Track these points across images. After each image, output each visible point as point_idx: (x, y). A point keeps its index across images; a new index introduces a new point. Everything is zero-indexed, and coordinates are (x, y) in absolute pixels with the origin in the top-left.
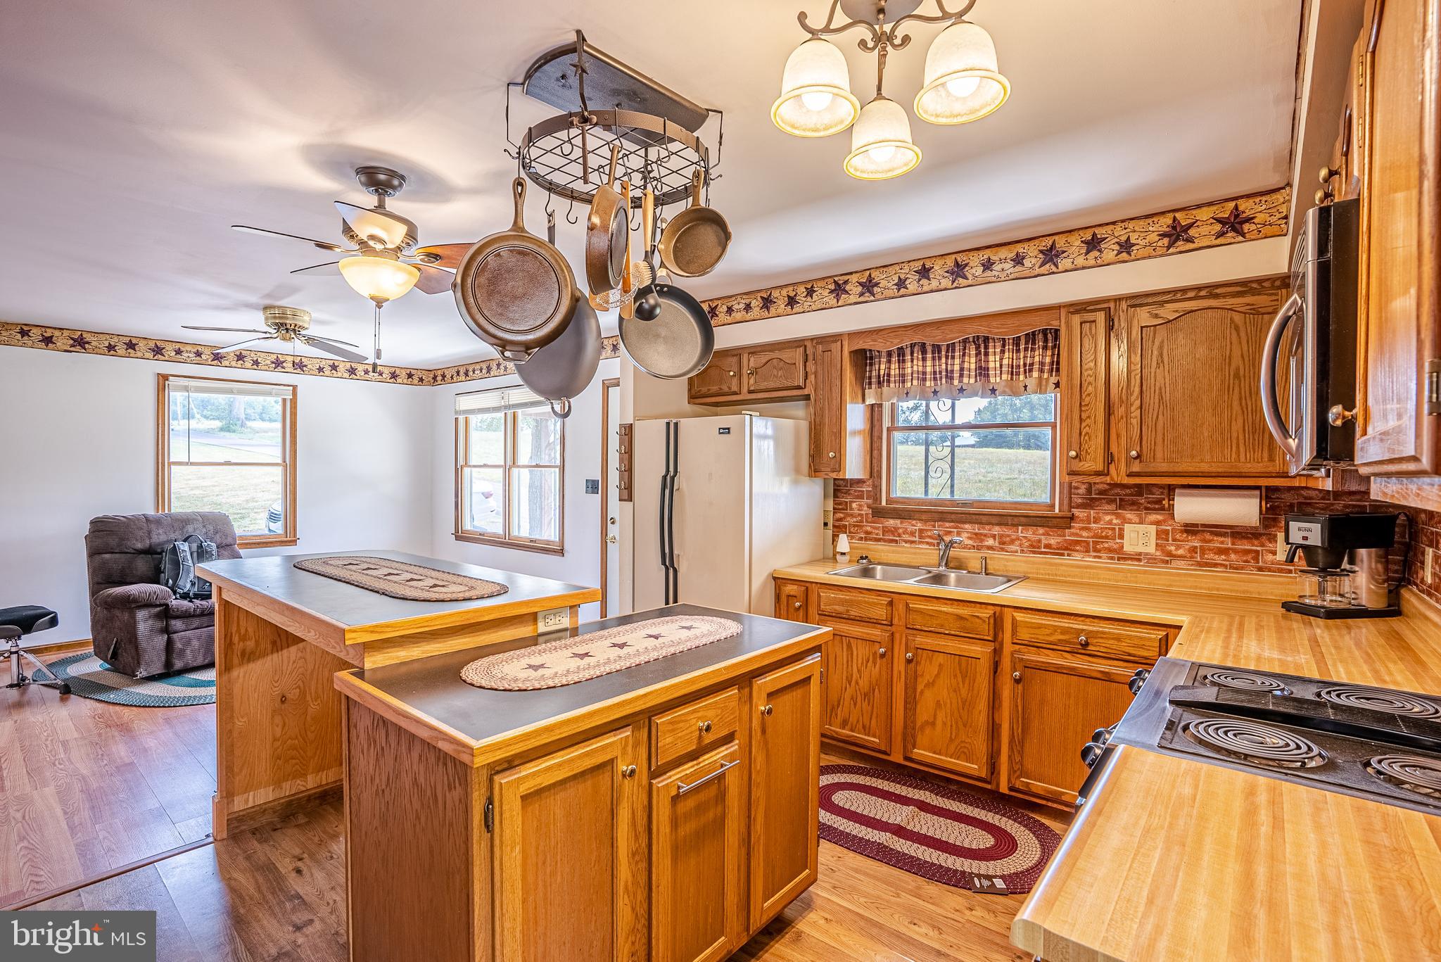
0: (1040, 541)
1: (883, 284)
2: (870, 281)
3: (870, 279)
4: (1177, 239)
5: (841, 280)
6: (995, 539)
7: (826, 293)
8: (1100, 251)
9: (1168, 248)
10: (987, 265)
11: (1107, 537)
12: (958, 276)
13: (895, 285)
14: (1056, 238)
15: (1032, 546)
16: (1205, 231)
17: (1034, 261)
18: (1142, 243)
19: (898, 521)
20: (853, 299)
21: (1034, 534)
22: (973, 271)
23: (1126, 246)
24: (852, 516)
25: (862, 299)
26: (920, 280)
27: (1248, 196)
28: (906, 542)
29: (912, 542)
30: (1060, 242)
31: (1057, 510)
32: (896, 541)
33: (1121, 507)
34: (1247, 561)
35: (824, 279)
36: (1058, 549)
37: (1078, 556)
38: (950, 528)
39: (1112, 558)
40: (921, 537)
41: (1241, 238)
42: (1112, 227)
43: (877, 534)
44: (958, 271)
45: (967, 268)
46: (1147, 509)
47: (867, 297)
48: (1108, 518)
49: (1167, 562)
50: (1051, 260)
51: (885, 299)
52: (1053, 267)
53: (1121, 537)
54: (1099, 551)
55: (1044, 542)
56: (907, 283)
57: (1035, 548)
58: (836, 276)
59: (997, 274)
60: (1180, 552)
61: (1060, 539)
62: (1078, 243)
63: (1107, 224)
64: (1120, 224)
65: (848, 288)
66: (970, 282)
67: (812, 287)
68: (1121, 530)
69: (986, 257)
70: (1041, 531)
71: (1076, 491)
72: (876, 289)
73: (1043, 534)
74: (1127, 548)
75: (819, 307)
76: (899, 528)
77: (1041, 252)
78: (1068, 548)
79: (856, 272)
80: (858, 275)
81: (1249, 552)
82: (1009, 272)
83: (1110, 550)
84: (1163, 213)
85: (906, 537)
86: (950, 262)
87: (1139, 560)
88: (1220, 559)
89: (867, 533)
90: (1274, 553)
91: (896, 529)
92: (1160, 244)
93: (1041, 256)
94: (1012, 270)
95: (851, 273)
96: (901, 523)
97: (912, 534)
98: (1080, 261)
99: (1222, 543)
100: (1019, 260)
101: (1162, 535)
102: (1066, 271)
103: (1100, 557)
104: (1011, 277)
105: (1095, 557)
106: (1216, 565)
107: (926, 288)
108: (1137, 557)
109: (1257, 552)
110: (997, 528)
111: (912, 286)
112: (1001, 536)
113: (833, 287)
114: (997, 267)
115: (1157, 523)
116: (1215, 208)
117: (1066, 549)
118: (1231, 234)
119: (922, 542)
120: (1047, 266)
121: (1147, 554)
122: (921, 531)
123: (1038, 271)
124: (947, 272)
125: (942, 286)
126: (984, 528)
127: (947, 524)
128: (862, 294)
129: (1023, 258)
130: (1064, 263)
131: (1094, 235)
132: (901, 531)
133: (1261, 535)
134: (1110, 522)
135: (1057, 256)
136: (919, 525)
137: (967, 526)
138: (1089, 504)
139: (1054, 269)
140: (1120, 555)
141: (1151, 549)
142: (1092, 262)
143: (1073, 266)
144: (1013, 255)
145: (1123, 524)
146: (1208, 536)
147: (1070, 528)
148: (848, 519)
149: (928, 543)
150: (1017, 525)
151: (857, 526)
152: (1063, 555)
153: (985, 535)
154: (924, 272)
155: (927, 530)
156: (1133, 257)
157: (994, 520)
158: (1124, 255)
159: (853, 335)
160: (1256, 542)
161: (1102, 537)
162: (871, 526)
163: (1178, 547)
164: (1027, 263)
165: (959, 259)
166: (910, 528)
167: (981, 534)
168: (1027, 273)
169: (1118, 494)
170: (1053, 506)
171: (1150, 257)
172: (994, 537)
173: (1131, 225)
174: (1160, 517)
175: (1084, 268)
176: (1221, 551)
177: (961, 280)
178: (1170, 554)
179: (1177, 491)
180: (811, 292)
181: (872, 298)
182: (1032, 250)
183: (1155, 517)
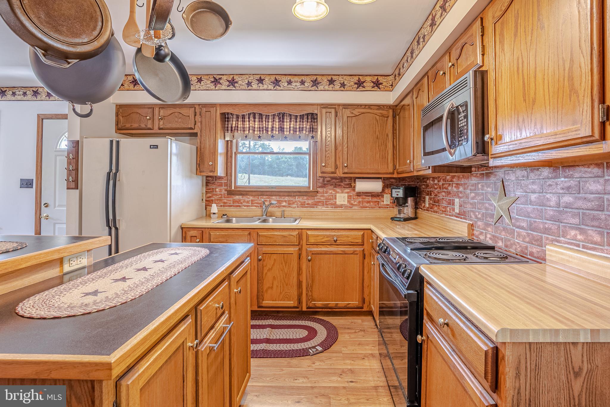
0: (305, 202)
1: (240, 82)
2: (233, 80)
3: (233, 79)
4: (360, 86)
5: (217, 77)
6: (286, 202)
7: (209, 82)
8: (334, 85)
9: (357, 88)
10: (290, 83)
11: (330, 199)
12: (276, 85)
13: (246, 84)
14: (318, 76)
15: (302, 204)
16: (368, 85)
17: (309, 84)
18: (349, 85)
19: (241, 197)
20: (224, 87)
21: (302, 199)
22: (283, 84)
23: (343, 85)
24: (216, 195)
25: (228, 88)
26: (258, 84)
27: (381, 76)
28: (245, 206)
29: (248, 206)
30: (319, 78)
31: (311, 189)
32: (240, 206)
33: (335, 187)
34: (376, 205)
35: (208, 75)
36: (312, 205)
37: (320, 207)
38: (266, 198)
39: (332, 207)
40: (252, 203)
41: (379, 90)
42: (338, 76)
43: (230, 203)
44: (276, 83)
45: (280, 82)
46: (344, 187)
47: (231, 87)
48: (330, 191)
49: (351, 207)
50: (315, 85)
51: (241, 90)
52: (316, 88)
53: (336, 199)
54: (327, 205)
55: (306, 202)
56: (252, 84)
57: (303, 205)
58: (215, 75)
59: (293, 87)
60: (355, 203)
61: (313, 201)
62: (326, 80)
63: (336, 75)
64: (341, 76)
65: (221, 81)
66: (282, 88)
67: (201, 78)
68: (336, 196)
69: (289, 79)
70: (305, 198)
71: (319, 181)
72: (236, 85)
73: (306, 199)
74: (338, 203)
75: (205, 88)
76: (241, 200)
77: (312, 81)
78: (316, 204)
79: (226, 75)
80: (227, 76)
81: (376, 201)
82: (298, 87)
83: (332, 204)
84: (355, 75)
85: (245, 204)
86: (273, 78)
87: (342, 207)
88: (367, 205)
89: (225, 203)
90: (383, 202)
91: (240, 200)
92: (354, 86)
93: (312, 83)
94: (300, 86)
95: (223, 75)
96: (242, 197)
97: (248, 202)
98: (327, 88)
99: (368, 199)
100: (303, 83)
101: (349, 197)
102: (321, 90)
103: (328, 207)
104: (300, 89)
105: (326, 207)
106: (366, 207)
107: (261, 88)
108: (341, 206)
109: (378, 201)
110: (287, 197)
111: (255, 86)
112: (289, 201)
113: (213, 80)
114: (294, 84)
115: (348, 193)
116: (371, 77)
117: (316, 205)
118: (376, 87)
119: (253, 206)
120: (314, 87)
121: (344, 205)
122: (252, 200)
123: (310, 89)
124: (271, 82)
125: (269, 88)
126: (281, 198)
127: (265, 197)
128: (228, 86)
129: (304, 82)
130: (321, 87)
131: (332, 78)
132: (242, 201)
133: (380, 195)
134: (331, 193)
135: (318, 84)
136: (251, 198)
137: (274, 197)
138: (324, 186)
139: (317, 89)
140: (335, 206)
141: (346, 203)
142: (331, 89)
143: (324, 89)
144: (300, 80)
145: (336, 194)
146: (364, 197)
147: (316, 196)
148: (214, 196)
149: (255, 206)
150: (295, 196)
151: (219, 200)
152: (314, 207)
153: (282, 201)
154: (261, 81)
155: (255, 200)
156: (345, 90)
157: (286, 194)
158: (342, 88)
159: (221, 105)
160: (378, 198)
161: (329, 199)
162: (226, 200)
163: (355, 201)
164: (306, 84)
165: (277, 78)
166: (247, 200)
167: (280, 201)
168: (306, 89)
169: (334, 182)
170: (310, 187)
171: (351, 91)
172: (286, 201)
173: (345, 77)
174: (348, 191)
175: (328, 90)
176: (368, 202)
177: (278, 87)
178: (352, 204)
179: (357, 180)
180: (200, 80)
181: (234, 88)
182: (308, 80)
183: (347, 190)
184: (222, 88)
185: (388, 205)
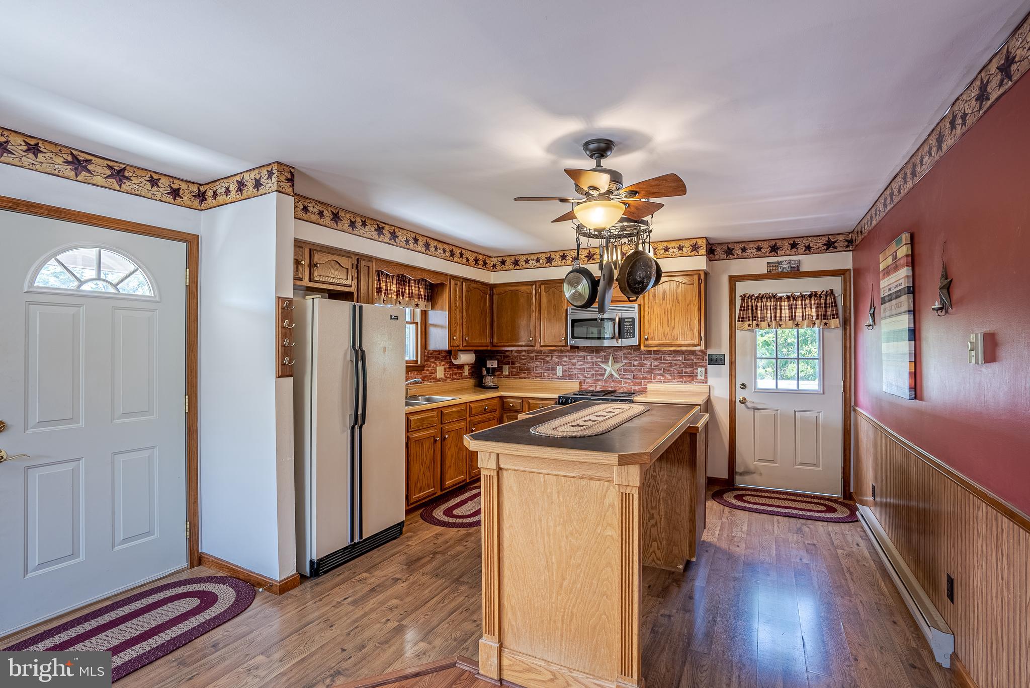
1: (400, 238)
2: (395, 234)
3: (395, 232)
5: (382, 226)
7: (373, 229)
8: (452, 255)
9: (462, 261)
10: (436, 248)
12: (427, 249)
13: (405, 241)
14: (453, 247)
17: (440, 251)
18: (471, 260)
20: (387, 240)
21: (413, 374)
25: (390, 242)
26: (414, 244)
31: (419, 363)
34: (460, 377)
35: (372, 219)
37: (427, 382)
39: (433, 382)
44: (427, 246)
46: (441, 360)
47: (393, 241)
48: (433, 365)
49: (446, 380)
51: (401, 247)
53: (436, 372)
54: (430, 379)
56: (409, 242)
58: (379, 221)
59: (430, 251)
60: (448, 376)
61: (421, 376)
65: (384, 232)
66: (420, 250)
68: (436, 369)
69: (436, 244)
70: (416, 373)
71: (425, 354)
72: (397, 239)
74: (438, 377)
75: (369, 236)
77: (441, 248)
78: (424, 381)
79: (389, 225)
83: (433, 378)
86: (425, 240)
87: (440, 381)
88: (455, 377)
90: (464, 373)
92: (474, 262)
93: (450, 252)
95: (385, 224)
101: (445, 370)
103: (431, 382)
106: (454, 379)
107: (416, 249)
109: (461, 373)
111: (411, 245)
113: (376, 227)
115: (443, 365)
116: (482, 256)
118: (484, 266)
120: (451, 258)
123: (441, 256)
124: (424, 244)
128: (391, 239)
129: (445, 251)
134: (433, 367)
138: (428, 359)
140: (436, 380)
141: (443, 376)
142: (453, 260)
145: (436, 367)
146: (453, 369)
147: (424, 370)
152: (422, 383)
154: (416, 241)
158: (467, 262)
159: (377, 259)
160: (461, 369)
161: (432, 373)
163: (448, 374)
164: (438, 251)
165: (427, 240)
168: (446, 258)
169: (435, 355)
170: (417, 361)
173: (469, 252)
176: (456, 374)
178: (446, 377)
179: (459, 352)
180: (364, 224)
181: (395, 244)
182: (448, 248)
183: (443, 363)
184: (385, 241)
185: (466, 376)
